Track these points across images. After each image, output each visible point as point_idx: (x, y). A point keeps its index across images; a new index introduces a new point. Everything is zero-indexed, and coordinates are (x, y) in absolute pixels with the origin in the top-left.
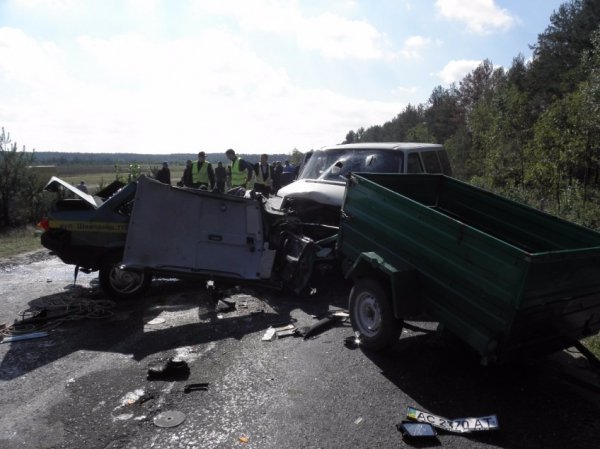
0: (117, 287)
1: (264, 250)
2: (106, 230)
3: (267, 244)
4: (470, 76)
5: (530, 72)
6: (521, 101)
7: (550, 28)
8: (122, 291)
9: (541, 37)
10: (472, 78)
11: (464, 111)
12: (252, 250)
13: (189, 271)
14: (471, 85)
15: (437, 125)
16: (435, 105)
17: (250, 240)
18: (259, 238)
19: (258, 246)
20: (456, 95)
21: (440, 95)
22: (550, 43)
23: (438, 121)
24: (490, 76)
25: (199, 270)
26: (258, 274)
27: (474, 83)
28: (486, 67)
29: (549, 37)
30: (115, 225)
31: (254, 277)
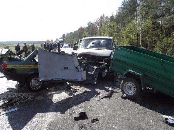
0: (33, 87)
1: (82, 71)
2: (29, 68)
3: (82, 69)
4: (99, 18)
5: (116, 17)
6: (115, 25)
7: (121, 6)
8: (34, 89)
9: (119, 8)
10: (100, 19)
11: (97, 28)
12: (78, 71)
13: (62, 80)
14: (99, 21)
15: (90, 32)
16: (89, 26)
17: (77, 68)
18: (79, 67)
19: (79, 70)
20: (95, 23)
21: (90, 23)
22: (121, 10)
23: (90, 31)
24: (105, 18)
25: (65, 79)
26: (82, 79)
27: (100, 20)
28: (103, 16)
29: (121, 8)
30: (32, 65)
31: (81, 80)
